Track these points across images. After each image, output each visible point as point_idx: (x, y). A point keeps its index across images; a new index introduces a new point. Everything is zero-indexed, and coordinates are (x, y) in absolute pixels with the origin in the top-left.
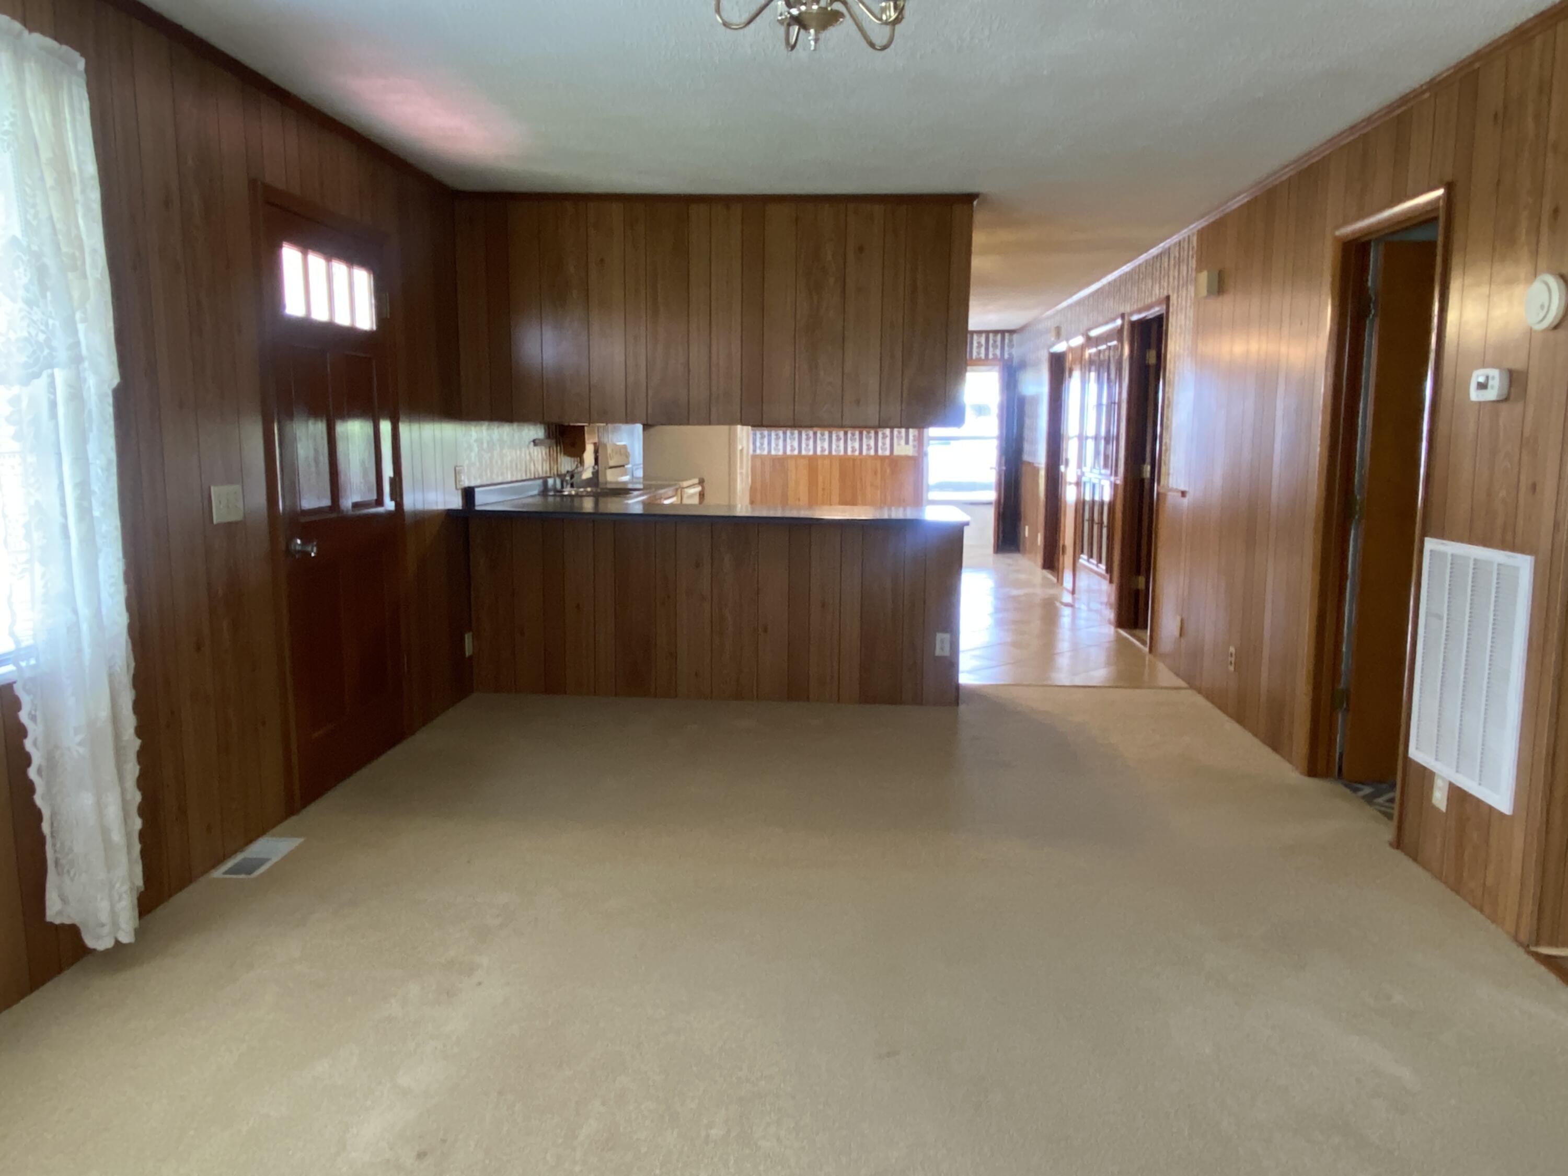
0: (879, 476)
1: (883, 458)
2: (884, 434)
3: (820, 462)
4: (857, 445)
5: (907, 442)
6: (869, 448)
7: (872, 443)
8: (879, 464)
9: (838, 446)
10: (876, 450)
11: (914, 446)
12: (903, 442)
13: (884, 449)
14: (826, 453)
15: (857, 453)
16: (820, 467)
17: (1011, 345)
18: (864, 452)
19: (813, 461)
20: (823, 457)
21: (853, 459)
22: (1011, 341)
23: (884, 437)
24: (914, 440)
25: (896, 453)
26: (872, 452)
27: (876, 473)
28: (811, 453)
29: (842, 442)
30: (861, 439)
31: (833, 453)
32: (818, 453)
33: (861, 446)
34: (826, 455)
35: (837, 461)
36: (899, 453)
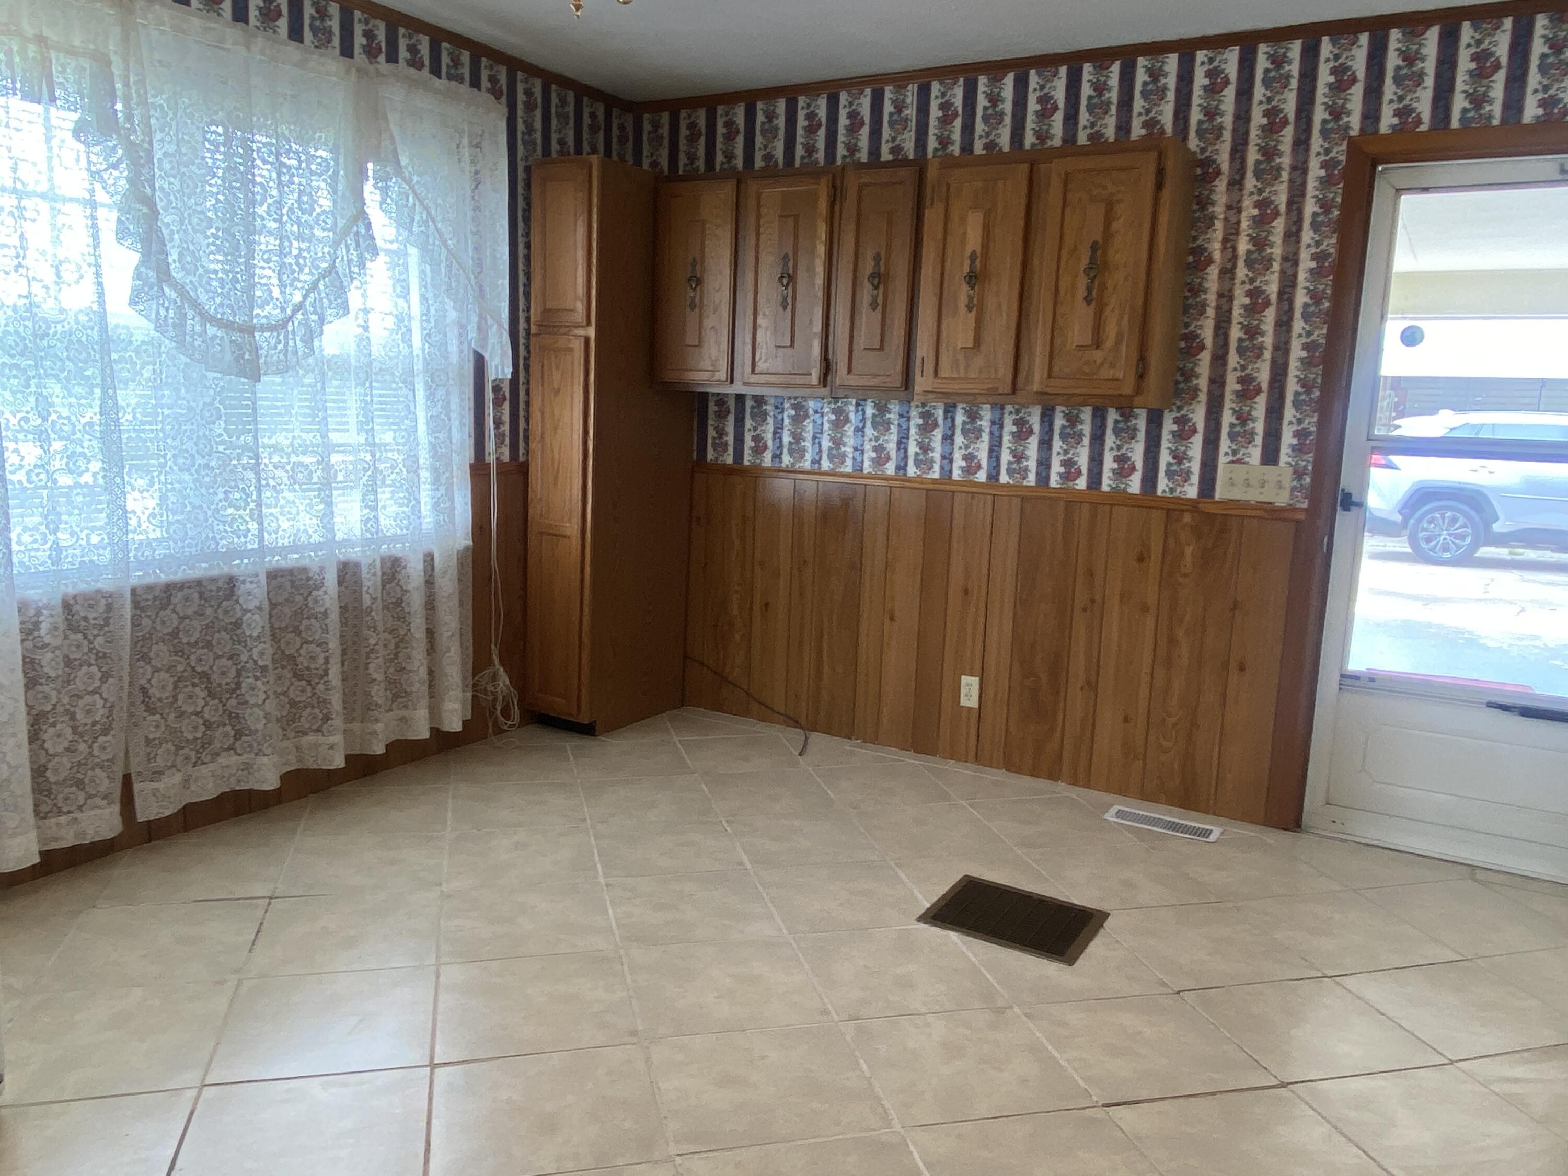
0: (1154, 565)
1: (1175, 507)
2: (1181, 421)
3: (960, 505)
4: (1083, 456)
5: (1270, 456)
6: (1124, 468)
7: (1137, 454)
8: (1157, 517)
9: (1019, 457)
10: (1150, 479)
11: (1299, 474)
12: (1255, 453)
13: (1179, 475)
14: (982, 476)
15: (1081, 483)
16: (958, 520)
18: (1106, 484)
19: (939, 496)
20: (970, 489)
23: (1184, 433)
24: (1298, 450)
25: (1221, 492)
26: (1135, 485)
27: (1141, 558)
28: (935, 474)
29: (1033, 444)
30: (1098, 439)
31: (1004, 478)
32: (956, 475)
33: (1096, 460)
34: (981, 484)
35: (1016, 502)
36: (1237, 494)
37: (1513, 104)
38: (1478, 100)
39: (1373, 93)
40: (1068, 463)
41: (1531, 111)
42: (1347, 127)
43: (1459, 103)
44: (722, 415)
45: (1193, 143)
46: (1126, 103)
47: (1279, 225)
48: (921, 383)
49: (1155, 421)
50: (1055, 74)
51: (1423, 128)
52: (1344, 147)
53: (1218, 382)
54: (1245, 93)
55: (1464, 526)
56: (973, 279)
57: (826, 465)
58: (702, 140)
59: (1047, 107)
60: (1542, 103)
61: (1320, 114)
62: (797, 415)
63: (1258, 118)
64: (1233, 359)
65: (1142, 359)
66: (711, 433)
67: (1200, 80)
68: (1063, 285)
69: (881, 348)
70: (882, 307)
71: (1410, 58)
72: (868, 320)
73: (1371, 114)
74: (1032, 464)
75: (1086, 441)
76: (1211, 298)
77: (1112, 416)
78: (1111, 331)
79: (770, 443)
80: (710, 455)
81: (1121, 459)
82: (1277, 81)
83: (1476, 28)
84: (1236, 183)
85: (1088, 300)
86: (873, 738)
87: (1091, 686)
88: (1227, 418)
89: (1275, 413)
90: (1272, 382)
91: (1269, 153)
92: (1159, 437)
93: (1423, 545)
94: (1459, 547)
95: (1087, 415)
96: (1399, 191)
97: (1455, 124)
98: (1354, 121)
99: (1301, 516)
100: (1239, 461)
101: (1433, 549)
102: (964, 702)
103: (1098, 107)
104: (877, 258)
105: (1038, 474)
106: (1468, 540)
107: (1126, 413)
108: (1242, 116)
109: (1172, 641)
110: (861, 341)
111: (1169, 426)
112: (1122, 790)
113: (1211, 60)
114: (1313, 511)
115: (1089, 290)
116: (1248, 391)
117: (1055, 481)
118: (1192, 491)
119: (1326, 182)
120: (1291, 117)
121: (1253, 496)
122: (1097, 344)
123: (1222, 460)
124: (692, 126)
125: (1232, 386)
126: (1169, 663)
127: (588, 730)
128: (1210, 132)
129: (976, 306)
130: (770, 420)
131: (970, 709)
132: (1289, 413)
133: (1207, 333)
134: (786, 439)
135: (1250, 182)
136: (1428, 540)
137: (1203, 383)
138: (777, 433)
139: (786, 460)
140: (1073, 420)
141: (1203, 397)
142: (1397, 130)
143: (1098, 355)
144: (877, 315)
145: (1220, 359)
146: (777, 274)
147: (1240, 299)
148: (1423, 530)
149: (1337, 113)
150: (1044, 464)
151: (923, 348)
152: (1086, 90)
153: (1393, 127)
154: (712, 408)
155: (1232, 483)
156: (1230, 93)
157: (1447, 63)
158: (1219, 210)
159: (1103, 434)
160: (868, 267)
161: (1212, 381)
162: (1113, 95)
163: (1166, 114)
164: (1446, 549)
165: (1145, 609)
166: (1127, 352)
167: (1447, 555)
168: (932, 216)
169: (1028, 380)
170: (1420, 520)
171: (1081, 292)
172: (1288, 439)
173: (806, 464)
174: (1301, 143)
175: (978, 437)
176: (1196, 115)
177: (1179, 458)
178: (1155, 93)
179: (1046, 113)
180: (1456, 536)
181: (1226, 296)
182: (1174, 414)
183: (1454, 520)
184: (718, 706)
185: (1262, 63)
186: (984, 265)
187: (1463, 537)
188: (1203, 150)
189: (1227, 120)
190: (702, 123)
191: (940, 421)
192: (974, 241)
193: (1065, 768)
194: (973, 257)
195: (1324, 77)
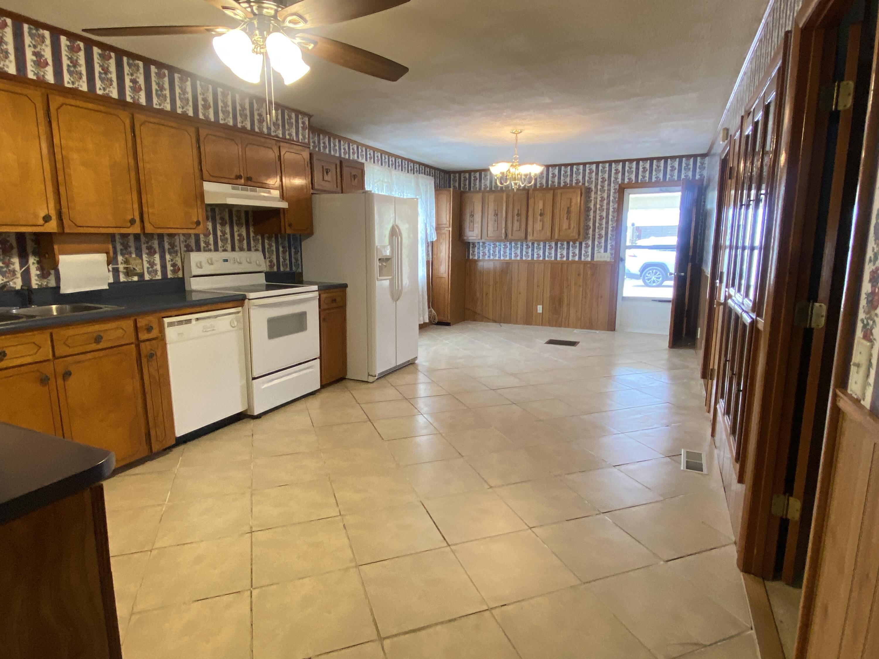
0: (582, 276)
1: (586, 263)
2: (586, 244)
3: (536, 266)
4: (565, 253)
5: (606, 251)
6: (574, 256)
7: (577, 252)
8: (582, 266)
9: (550, 254)
10: (580, 257)
11: (612, 254)
12: (602, 250)
13: (586, 256)
14: (541, 259)
15: (565, 259)
16: (536, 269)
17: (702, 167)
18: (570, 259)
19: (531, 264)
20: (538, 262)
21: (562, 263)
22: (702, 164)
23: (587, 247)
24: (611, 249)
25: (596, 259)
26: (577, 258)
27: (579, 275)
28: (530, 259)
29: (553, 251)
30: (568, 249)
31: (547, 259)
32: (535, 259)
33: (568, 253)
34: (541, 260)
35: (550, 265)
36: (599, 259)
37: (650, 178)
38: (644, 177)
39: (623, 174)
40: (561, 255)
41: (654, 179)
42: (618, 182)
43: (640, 177)
44: (474, 247)
45: (587, 184)
46: (572, 175)
47: (605, 202)
48: (530, 238)
49: (581, 244)
50: (555, 168)
51: (634, 182)
52: (618, 186)
53: (594, 235)
54: (597, 174)
55: (659, 275)
56: (541, 215)
57: (502, 258)
58: (468, 181)
59: (554, 176)
60: (656, 178)
61: (613, 179)
62: (494, 247)
63: (600, 180)
64: (597, 230)
65: (579, 232)
66: (471, 252)
67: (588, 171)
68: (561, 216)
69: (519, 230)
70: (519, 221)
71: (630, 168)
72: (516, 224)
73: (623, 179)
74: (553, 255)
75: (565, 249)
76: (592, 217)
77: (571, 243)
78: (572, 226)
79: (487, 254)
80: (471, 257)
81: (574, 253)
82: (603, 172)
83: (643, 162)
84: (596, 193)
85: (567, 219)
86: (516, 323)
87: (568, 305)
88: (596, 243)
89: (606, 241)
90: (605, 235)
91: (603, 187)
92: (582, 247)
93: (647, 281)
94: (658, 281)
95: (565, 243)
96: (629, 194)
97: (639, 181)
98: (620, 180)
99: (612, 263)
100: (599, 252)
101: (650, 283)
102: (538, 312)
103: (565, 176)
104: (518, 210)
105: (555, 257)
106: (661, 279)
107: (574, 243)
108: (597, 179)
109: (586, 293)
110: (515, 229)
111: (584, 245)
112: (576, 327)
113: (590, 167)
114: (615, 261)
115: (567, 216)
116: (600, 237)
117: (559, 259)
118: (589, 259)
119: (615, 193)
120: (607, 179)
121: (602, 259)
122: (569, 228)
123: (595, 252)
124: (465, 177)
125: (597, 236)
126: (586, 298)
127: (448, 324)
128: (590, 182)
129: (542, 221)
130: (487, 248)
131: (540, 313)
132: (609, 241)
133: (591, 224)
134: (491, 252)
135: (599, 193)
136: (648, 280)
137: (591, 236)
138: (489, 251)
139: (492, 257)
140: (562, 245)
141: (591, 238)
142: (628, 183)
143: (570, 231)
144: (518, 223)
145: (594, 230)
146: (493, 214)
147: (598, 217)
148: (647, 276)
149: (616, 178)
150: (556, 255)
151: (530, 230)
152: (562, 172)
153: (628, 182)
154: (471, 246)
155: (598, 257)
156: (594, 174)
157: (637, 169)
158: (592, 198)
159: (569, 248)
160: (516, 212)
161: (593, 235)
162: (569, 173)
163: (580, 177)
164: (654, 282)
165: (580, 286)
166: (576, 230)
167: (654, 284)
168: (531, 201)
169: (554, 237)
170: (646, 273)
171: (565, 219)
172: (609, 247)
173: (497, 258)
174: (609, 185)
175: (540, 249)
176: (587, 178)
177: (586, 252)
178: (578, 173)
179: (554, 177)
180: (657, 278)
181: (595, 217)
182: (585, 243)
183: (656, 273)
184: (475, 320)
185: (600, 168)
186: (544, 211)
187: (659, 278)
188: (589, 186)
189: (594, 179)
190: (467, 177)
191: (531, 246)
192: (541, 206)
193: (563, 324)
194: (541, 210)
195: (613, 171)
